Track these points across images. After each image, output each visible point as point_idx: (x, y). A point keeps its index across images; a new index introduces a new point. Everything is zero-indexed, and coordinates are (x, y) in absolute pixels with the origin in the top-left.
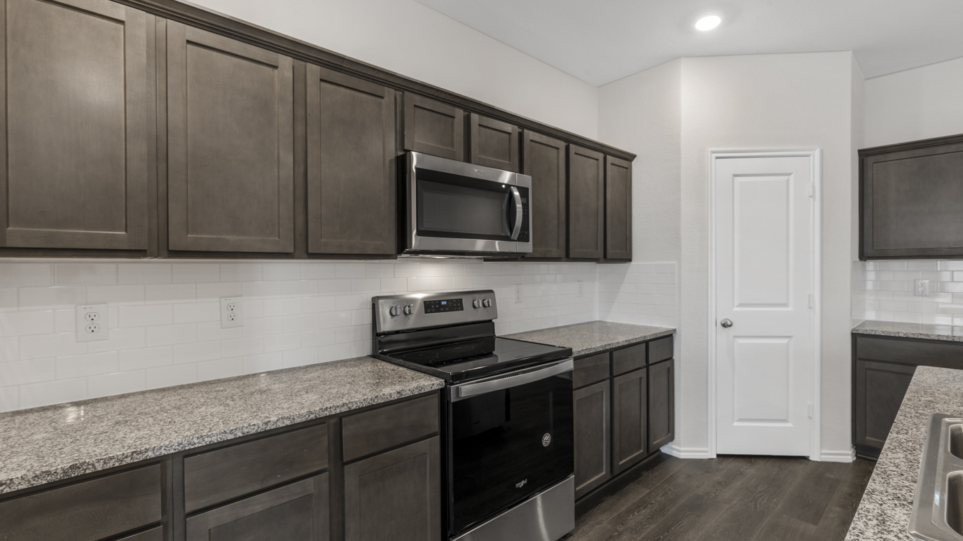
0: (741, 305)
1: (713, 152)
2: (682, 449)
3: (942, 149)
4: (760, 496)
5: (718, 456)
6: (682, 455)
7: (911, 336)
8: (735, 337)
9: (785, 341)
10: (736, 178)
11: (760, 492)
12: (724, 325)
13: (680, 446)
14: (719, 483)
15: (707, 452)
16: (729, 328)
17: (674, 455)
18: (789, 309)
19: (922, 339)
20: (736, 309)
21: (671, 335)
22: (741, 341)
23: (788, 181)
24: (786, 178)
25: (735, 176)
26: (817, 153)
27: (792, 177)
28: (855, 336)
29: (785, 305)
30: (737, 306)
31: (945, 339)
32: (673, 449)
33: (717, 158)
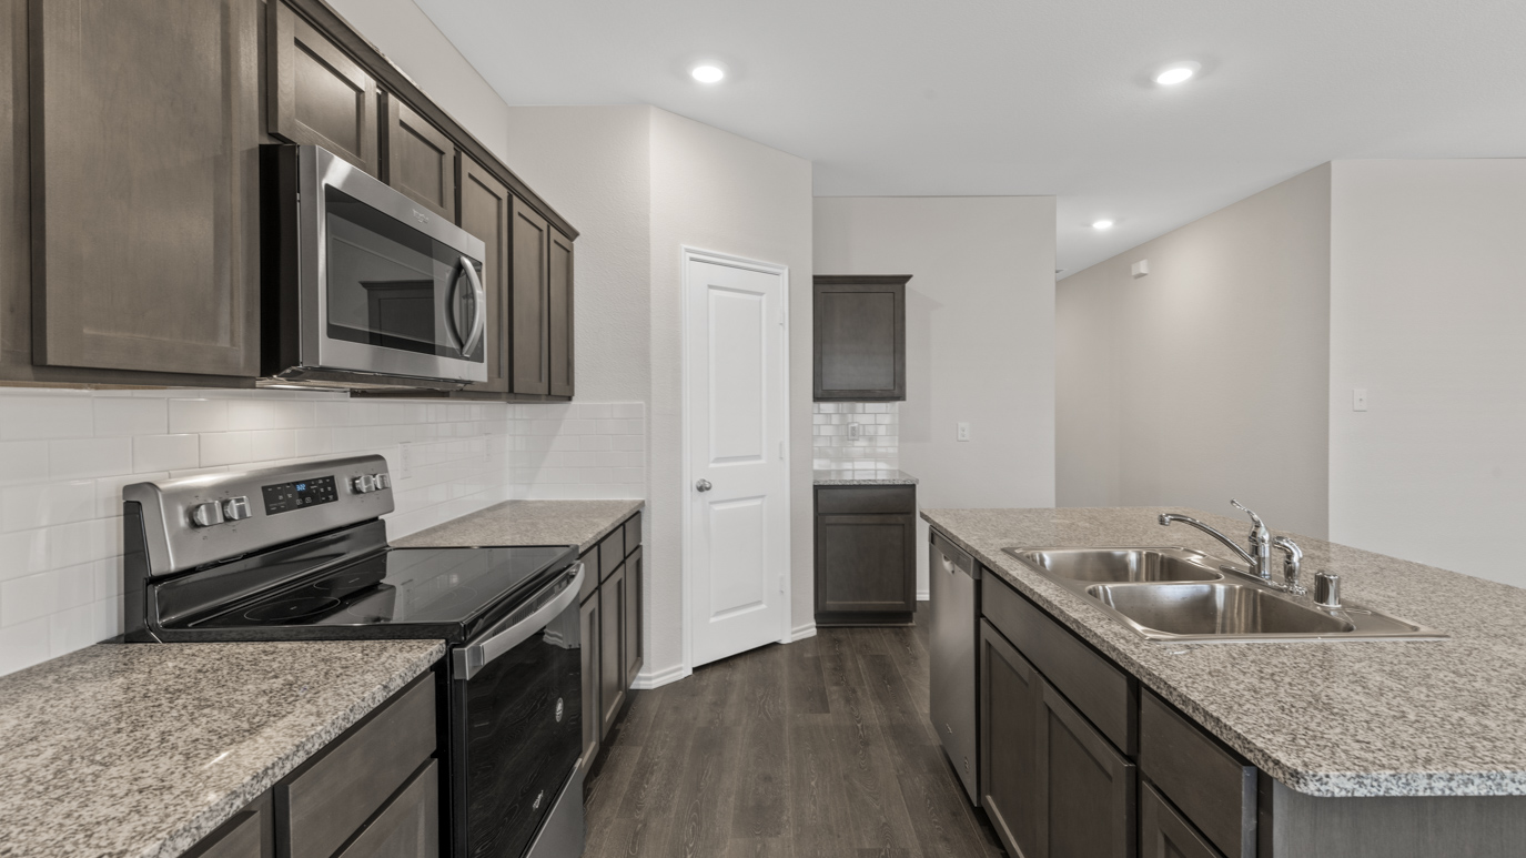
0: (717, 460)
1: (688, 251)
2: (653, 675)
3: (875, 288)
4: (764, 703)
5: (695, 669)
6: (654, 684)
7: (863, 483)
8: (711, 503)
9: (757, 502)
10: (711, 291)
11: (762, 698)
12: (701, 489)
13: (649, 671)
14: (715, 704)
15: (681, 669)
16: (706, 492)
17: (642, 687)
18: (762, 461)
19: (871, 485)
20: (712, 465)
21: (638, 512)
22: (717, 508)
23: (760, 301)
24: (757, 298)
25: (710, 287)
26: (786, 272)
27: (764, 297)
28: (817, 489)
29: (758, 457)
30: (713, 462)
31: (887, 483)
32: (641, 679)
33: (692, 259)
